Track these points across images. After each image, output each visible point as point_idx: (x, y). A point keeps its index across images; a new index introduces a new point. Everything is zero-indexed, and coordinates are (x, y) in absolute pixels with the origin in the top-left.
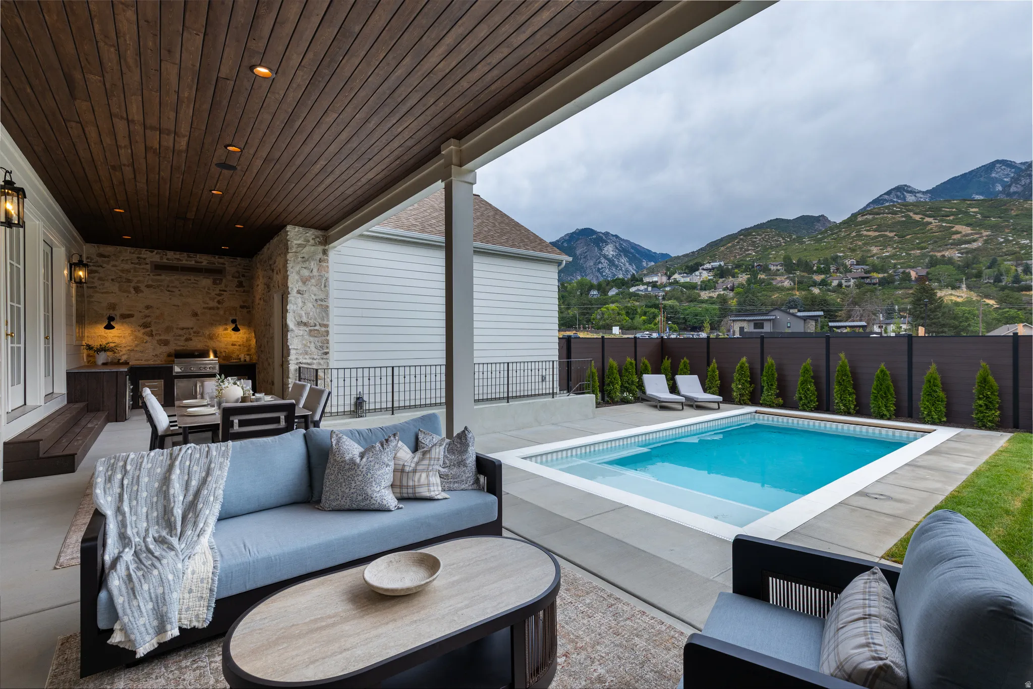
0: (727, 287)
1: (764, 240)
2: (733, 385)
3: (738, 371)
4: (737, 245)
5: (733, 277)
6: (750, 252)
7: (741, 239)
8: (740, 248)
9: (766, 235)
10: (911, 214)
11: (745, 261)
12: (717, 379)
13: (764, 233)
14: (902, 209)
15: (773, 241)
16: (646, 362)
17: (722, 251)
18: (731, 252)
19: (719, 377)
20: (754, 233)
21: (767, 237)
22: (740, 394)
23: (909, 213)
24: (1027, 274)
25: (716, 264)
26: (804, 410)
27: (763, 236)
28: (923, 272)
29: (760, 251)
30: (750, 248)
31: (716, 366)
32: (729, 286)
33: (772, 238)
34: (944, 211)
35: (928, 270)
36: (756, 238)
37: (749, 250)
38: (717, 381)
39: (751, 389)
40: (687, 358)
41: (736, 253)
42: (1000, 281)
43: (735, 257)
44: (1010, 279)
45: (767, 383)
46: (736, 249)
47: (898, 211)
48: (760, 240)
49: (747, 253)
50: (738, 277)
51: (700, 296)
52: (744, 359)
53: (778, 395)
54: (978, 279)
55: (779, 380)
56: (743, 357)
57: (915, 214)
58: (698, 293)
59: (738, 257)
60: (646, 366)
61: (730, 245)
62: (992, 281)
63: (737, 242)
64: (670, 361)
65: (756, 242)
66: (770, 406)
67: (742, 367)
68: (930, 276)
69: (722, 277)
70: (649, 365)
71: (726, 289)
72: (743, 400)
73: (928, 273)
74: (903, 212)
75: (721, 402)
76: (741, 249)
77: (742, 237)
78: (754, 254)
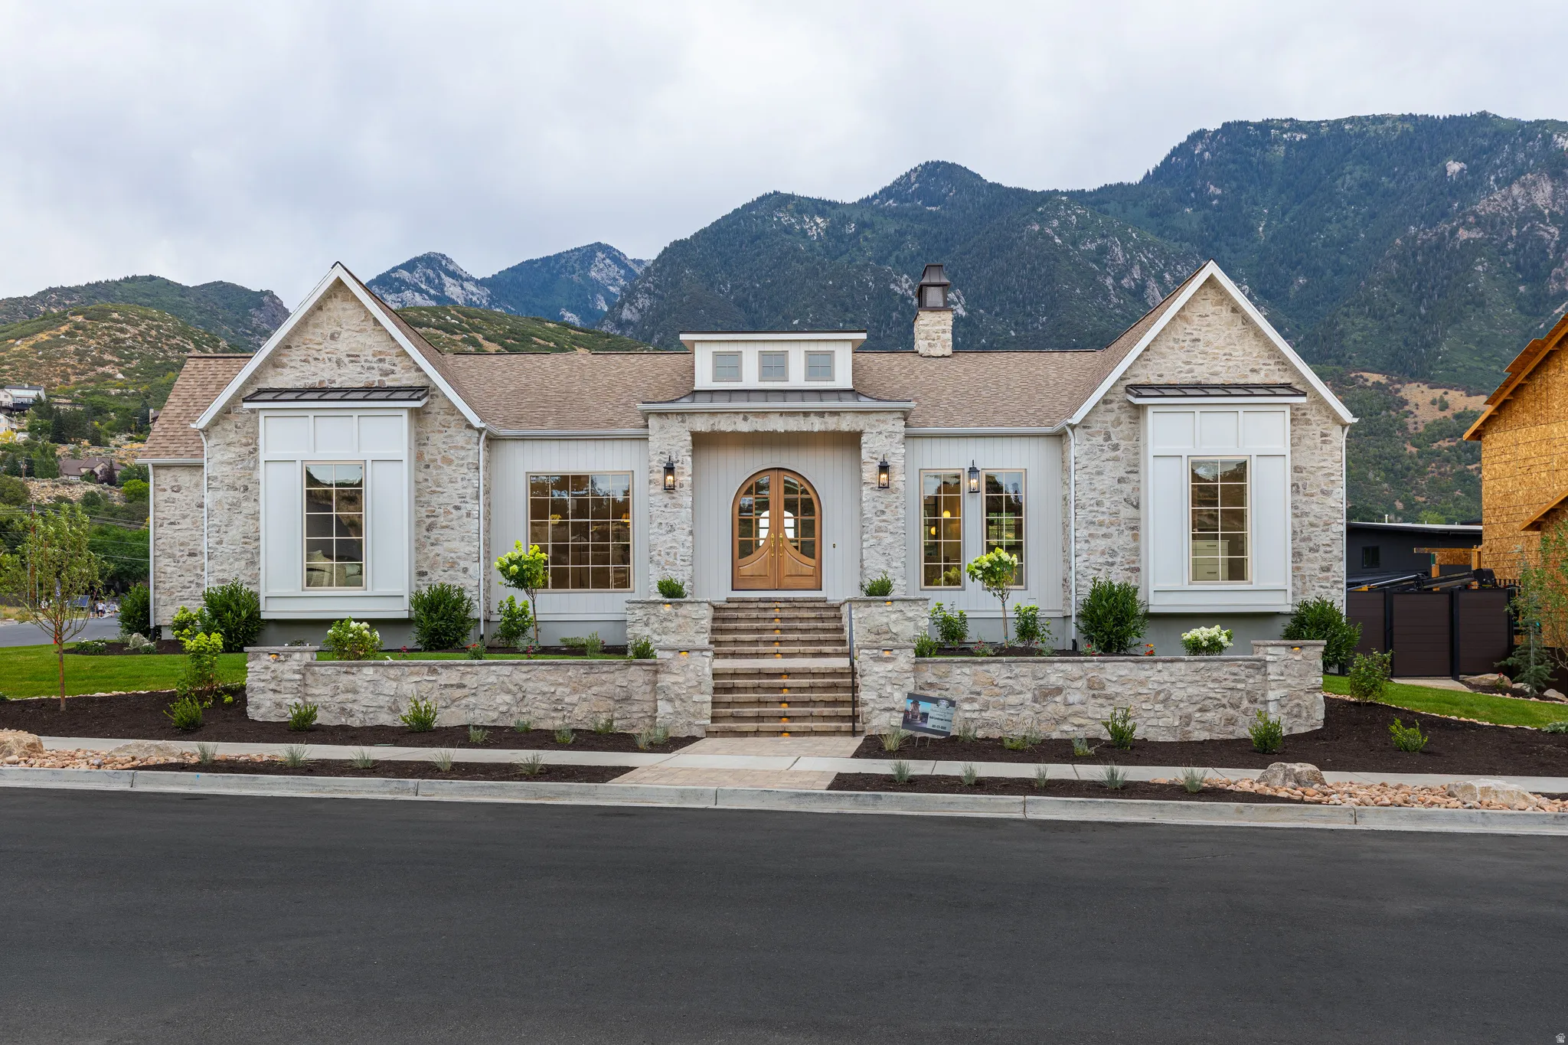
0: (92, 472)
1: (145, 340)
4: (68, 343)
6: (108, 369)
7: (77, 327)
8: (77, 353)
9: (150, 328)
10: (480, 337)
11: (107, 395)
13: (144, 318)
14: (461, 321)
15: (171, 347)
17: (21, 355)
18: (51, 360)
20: (115, 315)
21: (154, 333)
23: (475, 334)
25: (27, 394)
27: (143, 327)
29: (136, 370)
30: (107, 357)
32: (97, 470)
33: (168, 337)
34: (535, 343)
36: (122, 331)
37: (103, 364)
41: (67, 365)
43: (65, 377)
46: (64, 354)
47: (454, 326)
48: (134, 338)
49: (100, 370)
51: (27, 493)
57: (487, 339)
58: (22, 485)
59: (73, 379)
61: (43, 337)
63: (67, 334)
65: (123, 341)
69: (60, 438)
71: (91, 477)
74: (465, 331)
76: (81, 355)
77: (80, 319)
78: (120, 376)
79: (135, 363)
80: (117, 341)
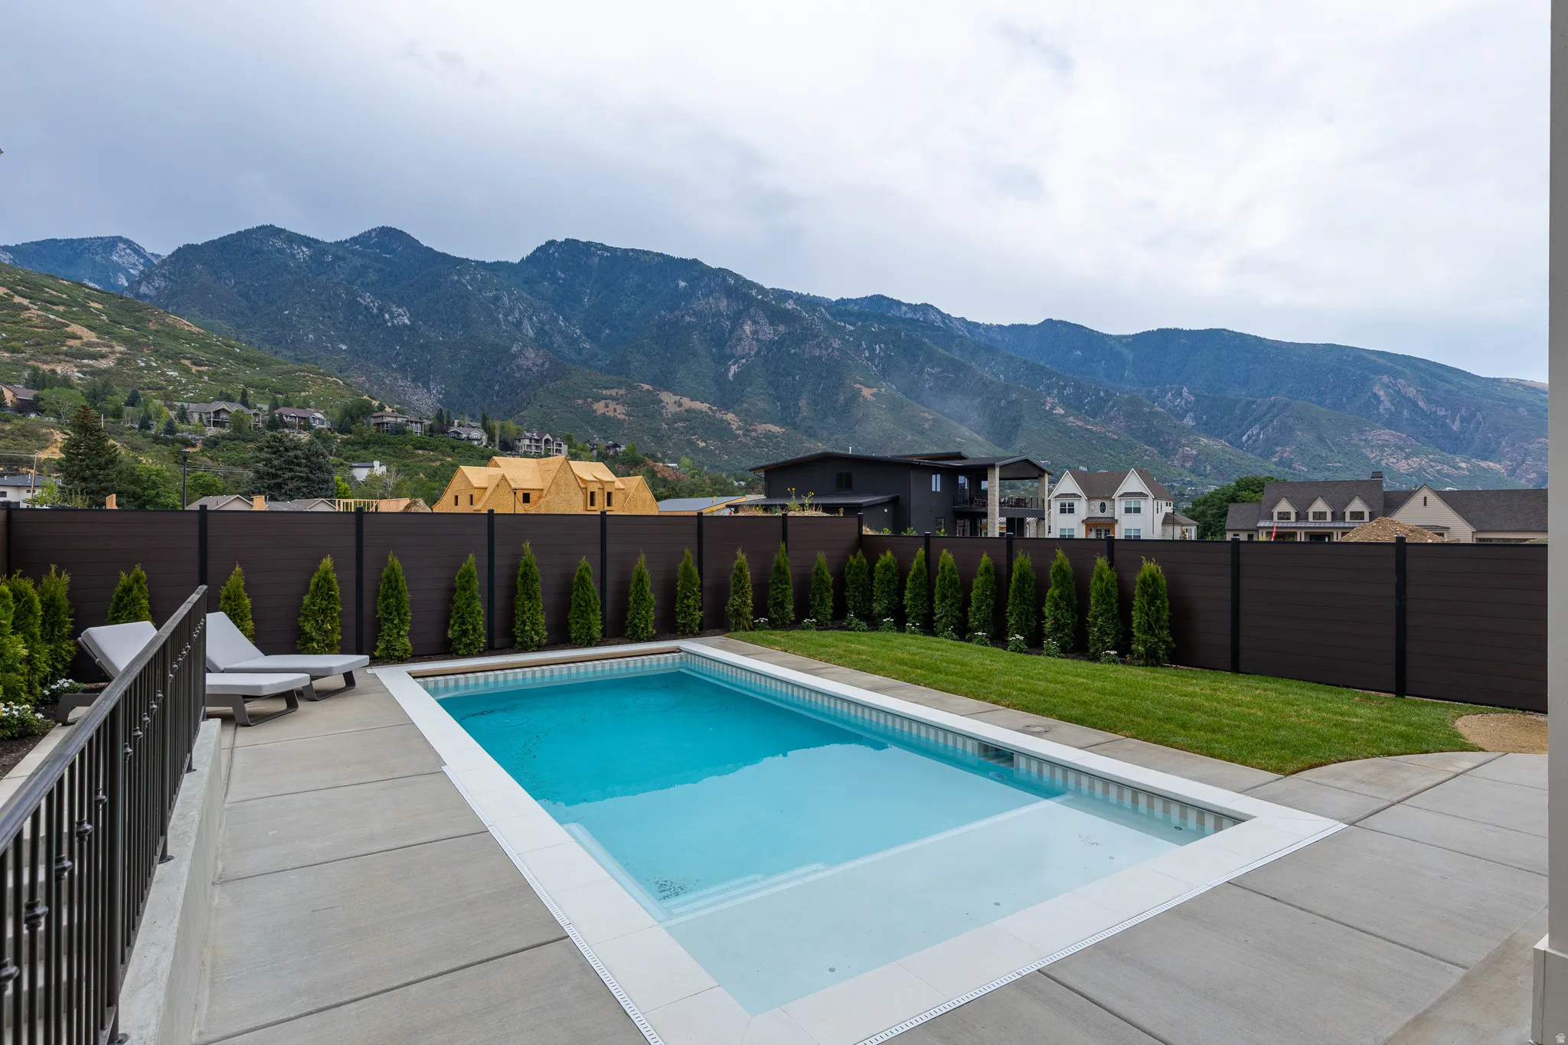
2: (309, 626)
3: (316, 589)
12: (250, 616)
24: (183, 422)
35: (36, 392)
38: (249, 620)
40: (143, 568)
42: (149, 428)
44: (162, 426)
62: (137, 426)
64: (66, 578)
68: (41, 403)
73: (37, 398)
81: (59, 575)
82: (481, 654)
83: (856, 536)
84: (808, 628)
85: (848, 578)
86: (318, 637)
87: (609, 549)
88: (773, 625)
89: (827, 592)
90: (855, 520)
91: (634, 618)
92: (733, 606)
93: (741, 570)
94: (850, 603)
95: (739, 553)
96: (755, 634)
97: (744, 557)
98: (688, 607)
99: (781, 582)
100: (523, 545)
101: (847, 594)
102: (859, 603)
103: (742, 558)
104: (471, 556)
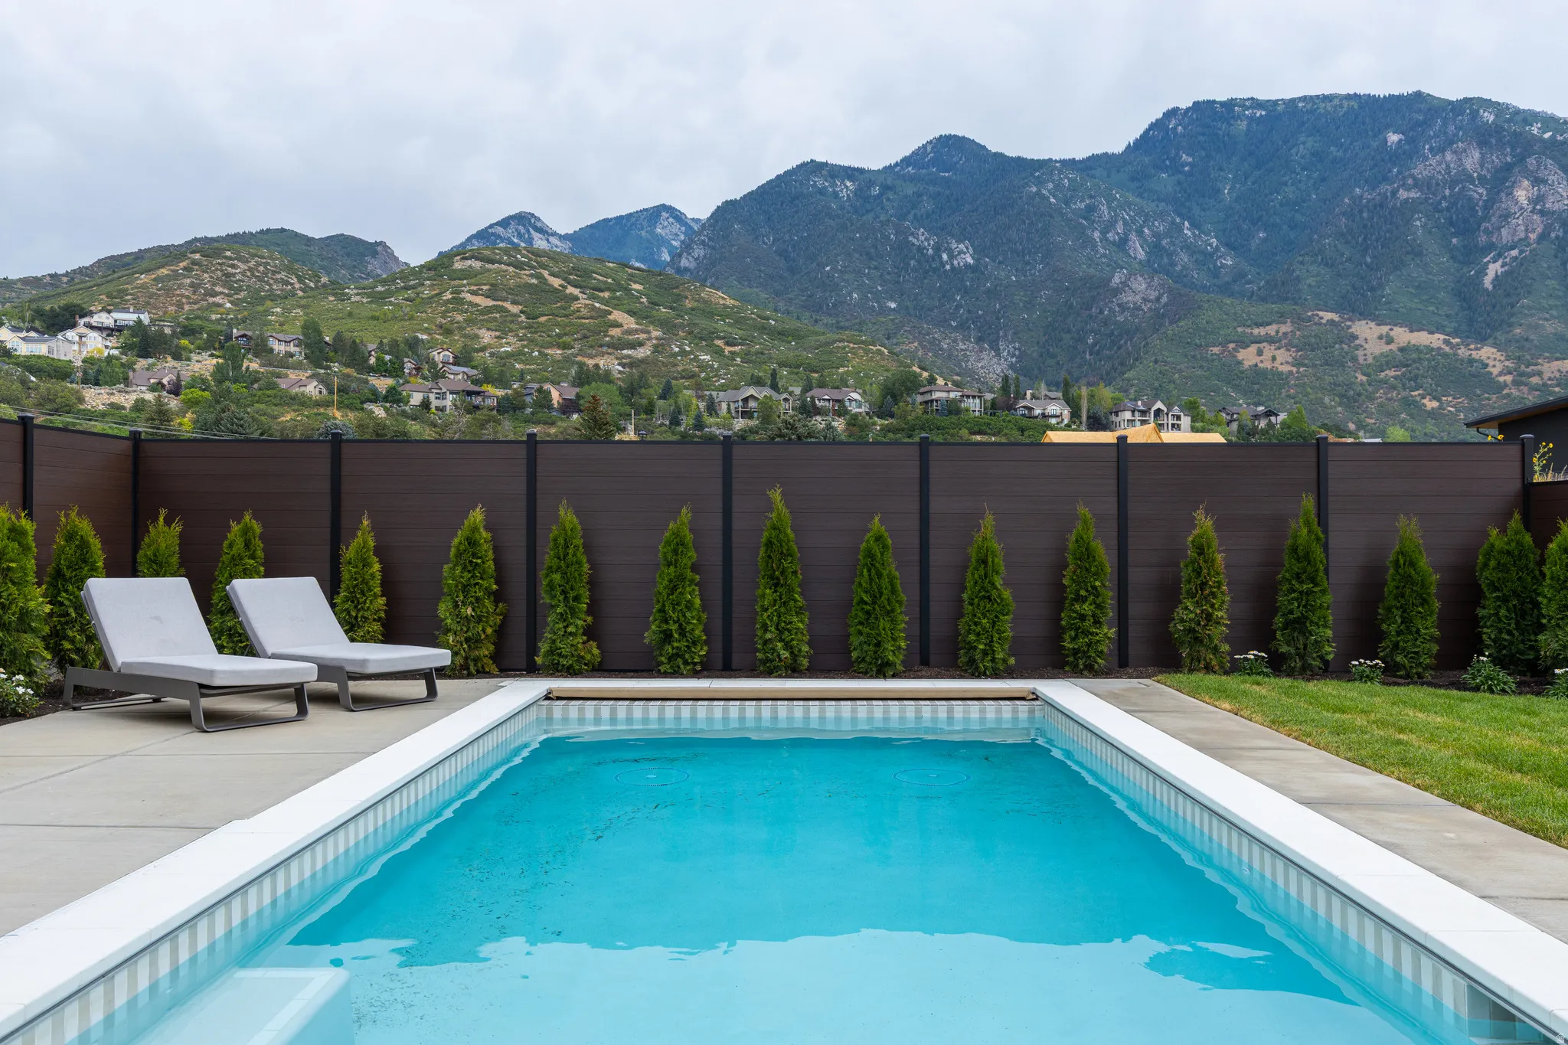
0: (160, 383)
1: (253, 275)
2: (443, 609)
3: (459, 555)
4: (185, 277)
5: (177, 357)
6: (218, 299)
7: (194, 263)
8: (192, 285)
9: (259, 264)
10: (546, 273)
11: (208, 320)
12: (378, 590)
13: (253, 256)
14: (530, 259)
15: (276, 281)
16: (85, 527)
17: (143, 286)
18: (168, 292)
19: (383, 584)
20: (228, 254)
21: (261, 268)
22: (467, 640)
23: (542, 271)
24: (711, 415)
25: (128, 318)
26: (675, 674)
27: (252, 264)
28: (571, 394)
29: (243, 300)
30: (218, 289)
31: (372, 544)
32: (165, 381)
33: (274, 272)
35: (577, 390)
36: (233, 266)
37: (215, 294)
38: (375, 596)
39: (498, 619)
40: (255, 517)
41: (183, 296)
42: (678, 424)
43: (180, 305)
44: (691, 421)
45: (563, 592)
46: (180, 287)
47: (523, 263)
48: (243, 273)
49: (211, 300)
50: (189, 359)
51: (81, 400)
52: (477, 516)
53: (590, 633)
54: (649, 417)
55: (593, 584)
56: (474, 508)
57: (552, 274)
58: (78, 391)
59: (187, 307)
60: (84, 545)
61: (165, 271)
63: (185, 269)
64: (177, 528)
65: (234, 275)
66: (571, 672)
67: (472, 542)
68: (582, 401)
69: (144, 354)
70: (96, 544)
71: (158, 387)
72: (476, 660)
73: (578, 396)
74: (532, 268)
75: (442, 672)
76: (195, 287)
77: (197, 256)
78: (228, 305)
79: (243, 294)
80: (228, 275)
81: (168, 522)
82: (696, 674)
83: (1516, 485)
84: (1363, 678)
85: (1485, 577)
86: (454, 627)
87: (936, 505)
88: (1277, 665)
89: (1422, 605)
90: (1514, 450)
91: (969, 632)
92: (1182, 621)
93: (1201, 550)
94: (1488, 633)
95: (1200, 515)
96: (1232, 682)
97: (1209, 523)
98: (1083, 618)
99: (1298, 576)
100: (770, 493)
101: (1481, 612)
102: (1510, 633)
103: (1204, 523)
104: (684, 510)
